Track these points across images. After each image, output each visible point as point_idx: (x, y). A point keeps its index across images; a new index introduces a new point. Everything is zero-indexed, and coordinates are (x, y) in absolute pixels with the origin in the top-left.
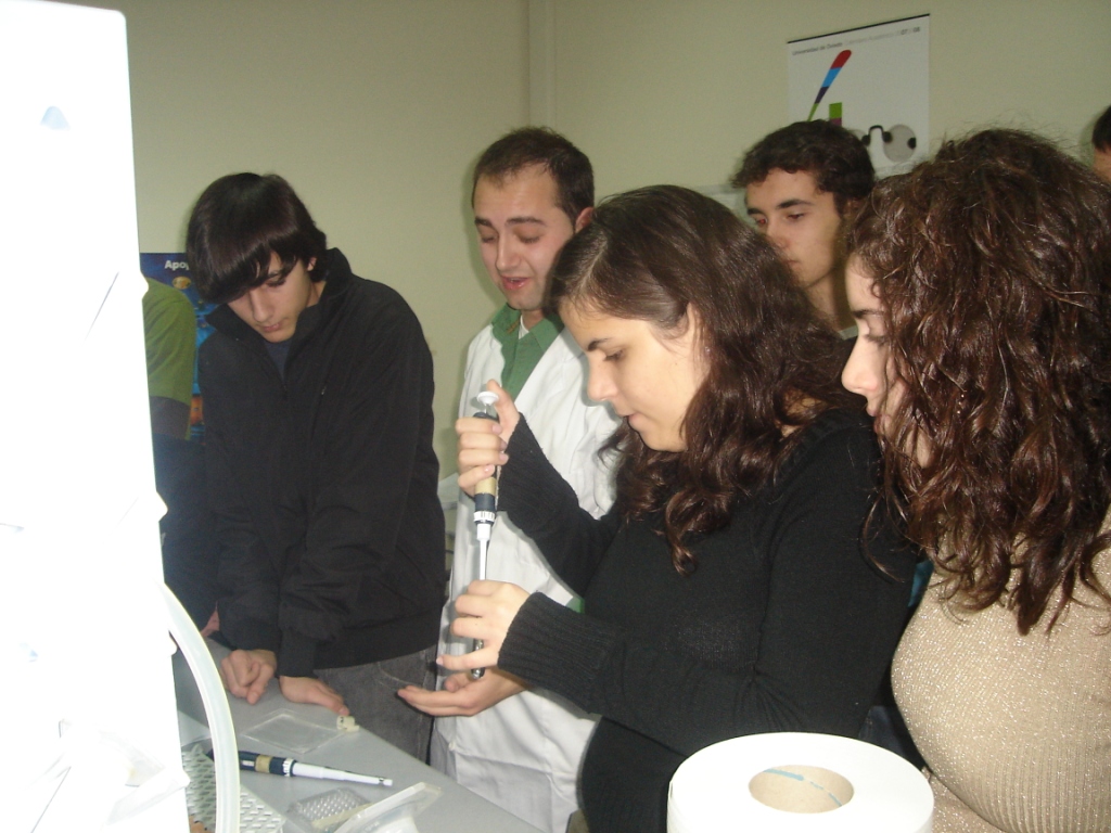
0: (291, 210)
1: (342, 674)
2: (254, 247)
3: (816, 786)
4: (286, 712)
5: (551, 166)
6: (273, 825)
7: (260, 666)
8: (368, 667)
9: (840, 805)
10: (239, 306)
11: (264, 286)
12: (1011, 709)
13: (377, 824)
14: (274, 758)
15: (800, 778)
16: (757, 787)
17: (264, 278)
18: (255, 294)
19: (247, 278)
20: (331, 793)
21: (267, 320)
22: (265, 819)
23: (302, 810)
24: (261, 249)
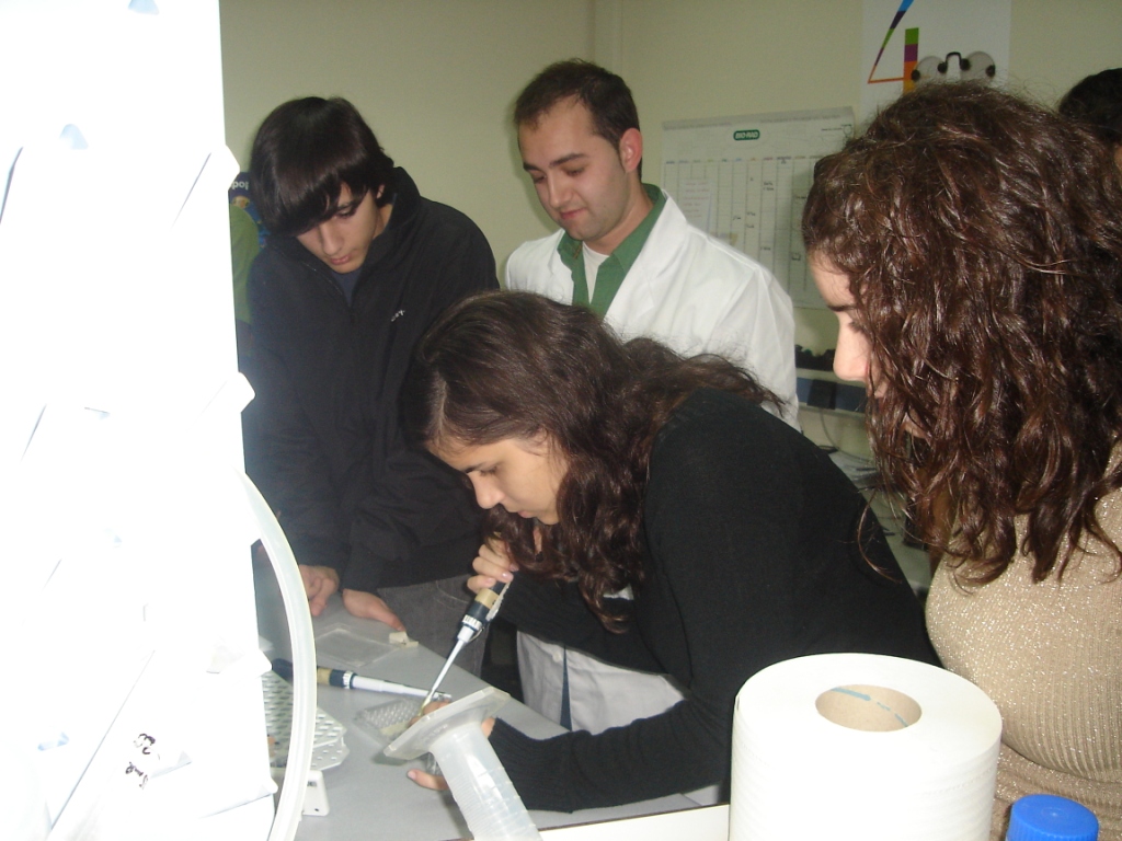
0: (356, 134)
1: (403, 594)
2: (322, 177)
3: (883, 707)
4: (343, 627)
5: (582, 96)
6: (334, 734)
7: (322, 581)
8: (427, 586)
9: (906, 726)
10: (308, 239)
11: (335, 218)
12: (1038, 650)
13: (445, 726)
14: (334, 671)
15: (867, 698)
16: (825, 705)
17: (335, 210)
18: (325, 227)
19: (317, 210)
20: (384, 706)
21: (336, 253)
22: (326, 727)
23: (369, 718)
24: (330, 179)
